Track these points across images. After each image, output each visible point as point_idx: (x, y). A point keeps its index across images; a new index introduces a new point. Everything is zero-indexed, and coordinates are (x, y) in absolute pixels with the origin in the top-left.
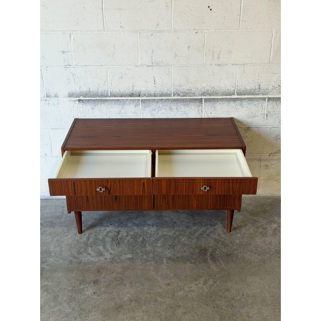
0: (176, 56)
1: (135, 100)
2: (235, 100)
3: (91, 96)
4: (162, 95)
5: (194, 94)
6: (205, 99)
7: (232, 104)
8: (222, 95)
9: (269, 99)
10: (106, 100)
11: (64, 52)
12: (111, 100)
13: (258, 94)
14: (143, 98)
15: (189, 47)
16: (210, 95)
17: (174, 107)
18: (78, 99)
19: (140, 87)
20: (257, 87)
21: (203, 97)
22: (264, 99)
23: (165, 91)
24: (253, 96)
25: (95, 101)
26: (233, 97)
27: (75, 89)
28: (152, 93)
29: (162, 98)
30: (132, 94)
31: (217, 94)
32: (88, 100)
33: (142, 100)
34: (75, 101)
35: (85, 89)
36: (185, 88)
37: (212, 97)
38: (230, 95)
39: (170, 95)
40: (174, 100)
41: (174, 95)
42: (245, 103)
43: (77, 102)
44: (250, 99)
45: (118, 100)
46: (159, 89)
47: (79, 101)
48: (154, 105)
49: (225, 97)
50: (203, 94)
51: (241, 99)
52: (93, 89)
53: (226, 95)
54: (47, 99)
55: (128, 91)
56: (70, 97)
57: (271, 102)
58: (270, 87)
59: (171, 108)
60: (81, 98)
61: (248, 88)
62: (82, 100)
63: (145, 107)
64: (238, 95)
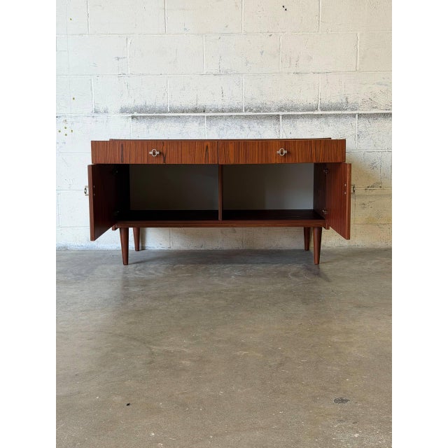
0: (247, 63)
1: (199, 117)
2: (318, 116)
3: (147, 112)
4: (231, 111)
5: (269, 109)
6: (283, 116)
7: (315, 122)
8: (303, 110)
9: (360, 115)
10: (165, 117)
11: (118, 59)
12: (170, 117)
13: (346, 109)
14: (209, 114)
15: (262, 53)
16: (288, 110)
17: (246, 126)
18: (131, 115)
19: (206, 100)
20: (344, 101)
21: (281, 113)
22: (354, 116)
23: (235, 105)
24: (340, 112)
25: (151, 117)
26: (316, 113)
27: (130, 103)
28: (220, 108)
29: (233, 114)
30: (196, 109)
31: (296, 109)
32: (144, 117)
33: (207, 117)
34: (128, 118)
35: (140, 103)
36: (258, 101)
37: (290, 113)
38: (313, 110)
39: (240, 111)
40: (246, 117)
41: (246, 110)
42: (331, 120)
43: (131, 119)
44: (337, 116)
45: (179, 117)
46: (228, 102)
47: (133, 117)
48: (221, 124)
49: (306, 113)
50: (280, 109)
51: (326, 116)
52: (150, 103)
53: (308, 110)
54: (95, 115)
55: (191, 105)
56: (122, 113)
57: (362, 119)
58: (360, 101)
59: (242, 127)
60: (136, 114)
61: (333, 101)
62: (136, 117)
63: (210, 125)
64: (322, 110)
